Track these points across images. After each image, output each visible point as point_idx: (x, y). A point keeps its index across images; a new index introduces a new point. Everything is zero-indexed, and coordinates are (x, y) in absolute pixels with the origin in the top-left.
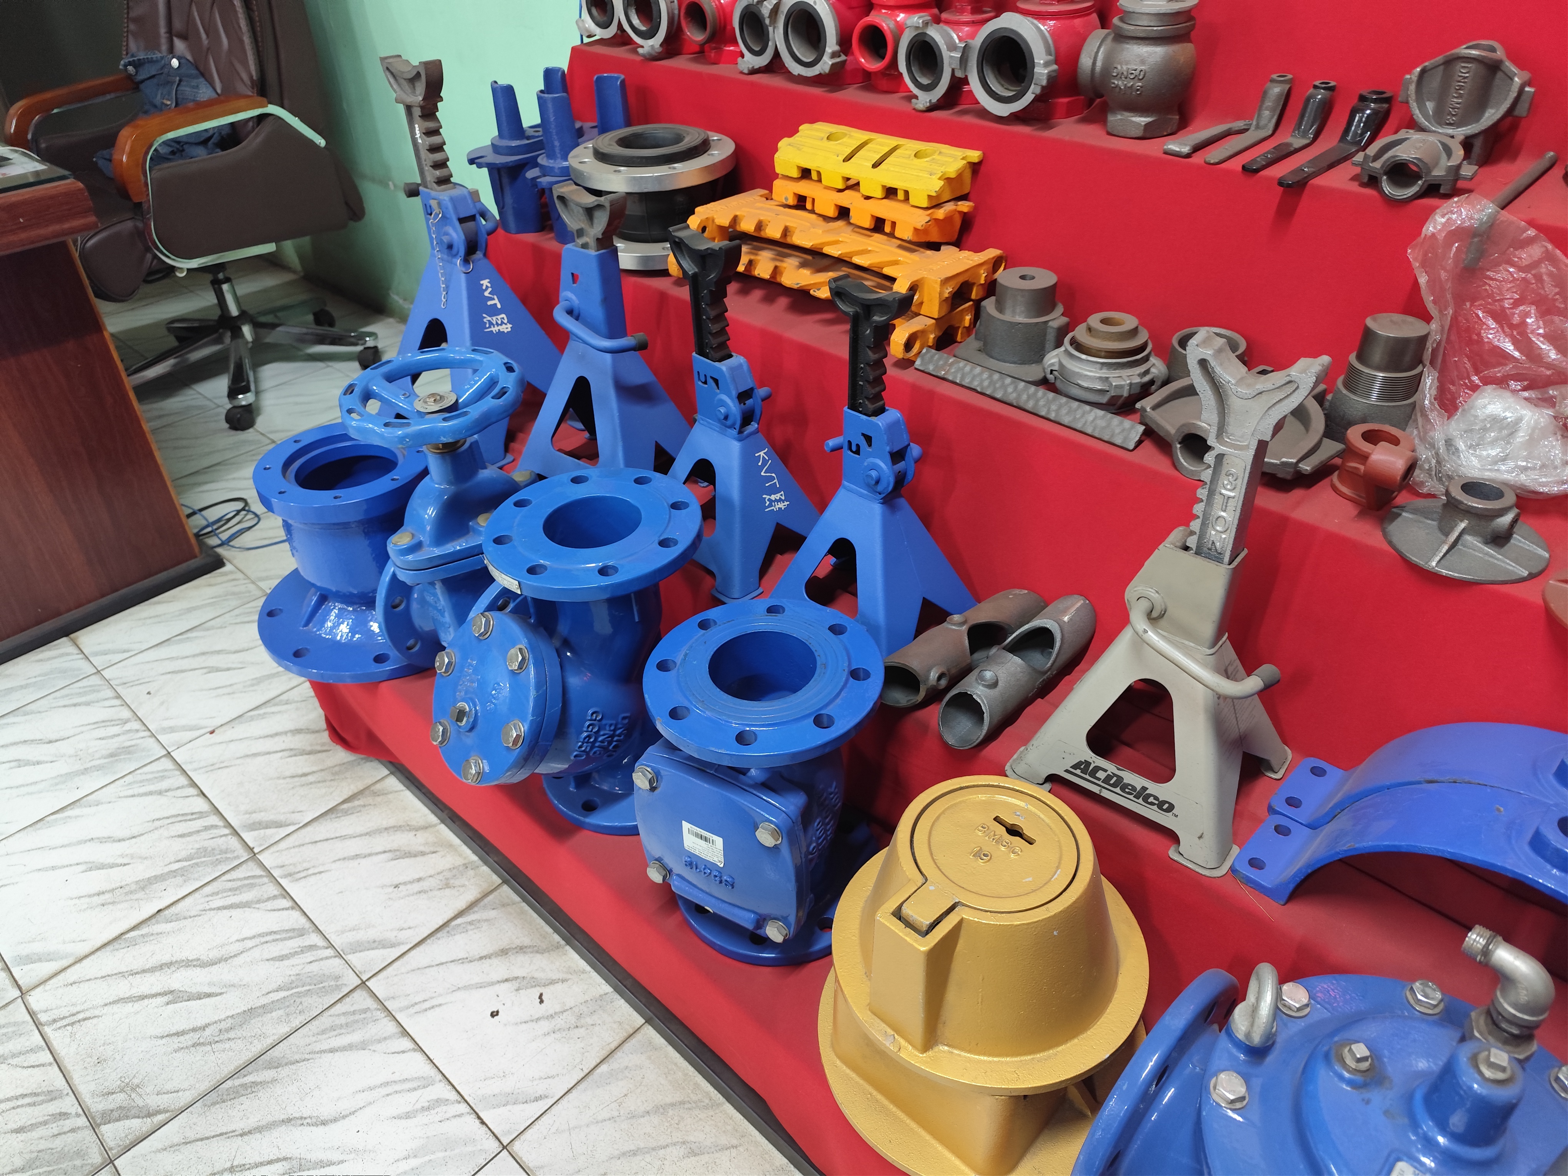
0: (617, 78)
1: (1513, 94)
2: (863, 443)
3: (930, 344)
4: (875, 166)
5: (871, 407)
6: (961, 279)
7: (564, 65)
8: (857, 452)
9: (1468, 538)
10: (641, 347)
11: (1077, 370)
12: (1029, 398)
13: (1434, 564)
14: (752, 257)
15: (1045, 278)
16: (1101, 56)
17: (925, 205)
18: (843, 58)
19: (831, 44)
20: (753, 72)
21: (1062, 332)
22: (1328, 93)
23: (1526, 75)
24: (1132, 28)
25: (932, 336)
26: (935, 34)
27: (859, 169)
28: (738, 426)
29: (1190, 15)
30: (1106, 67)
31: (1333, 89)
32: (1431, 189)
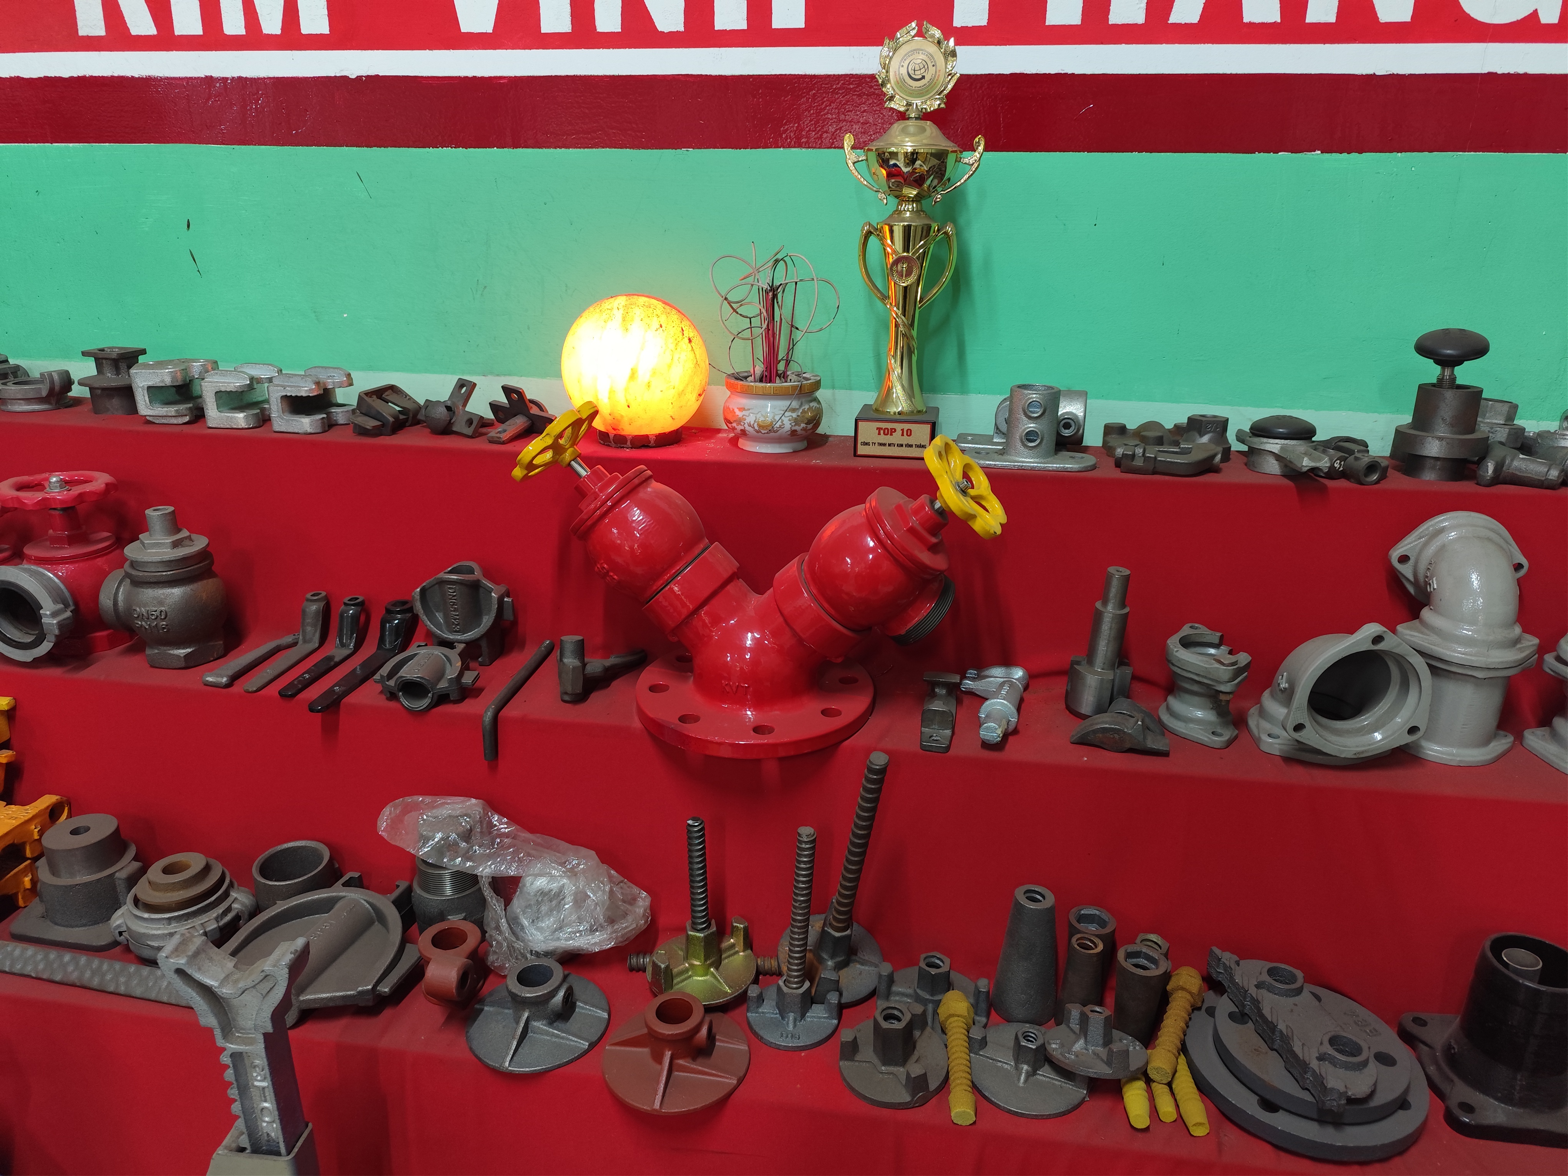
1: (495, 606)
9: (537, 1024)
11: (142, 931)
12: (94, 973)
13: (507, 1064)
15: (102, 827)
16: (121, 597)
21: (132, 881)
22: (359, 609)
23: (502, 589)
24: (141, 574)
29: (204, 555)
30: (129, 610)
31: (362, 604)
32: (443, 699)
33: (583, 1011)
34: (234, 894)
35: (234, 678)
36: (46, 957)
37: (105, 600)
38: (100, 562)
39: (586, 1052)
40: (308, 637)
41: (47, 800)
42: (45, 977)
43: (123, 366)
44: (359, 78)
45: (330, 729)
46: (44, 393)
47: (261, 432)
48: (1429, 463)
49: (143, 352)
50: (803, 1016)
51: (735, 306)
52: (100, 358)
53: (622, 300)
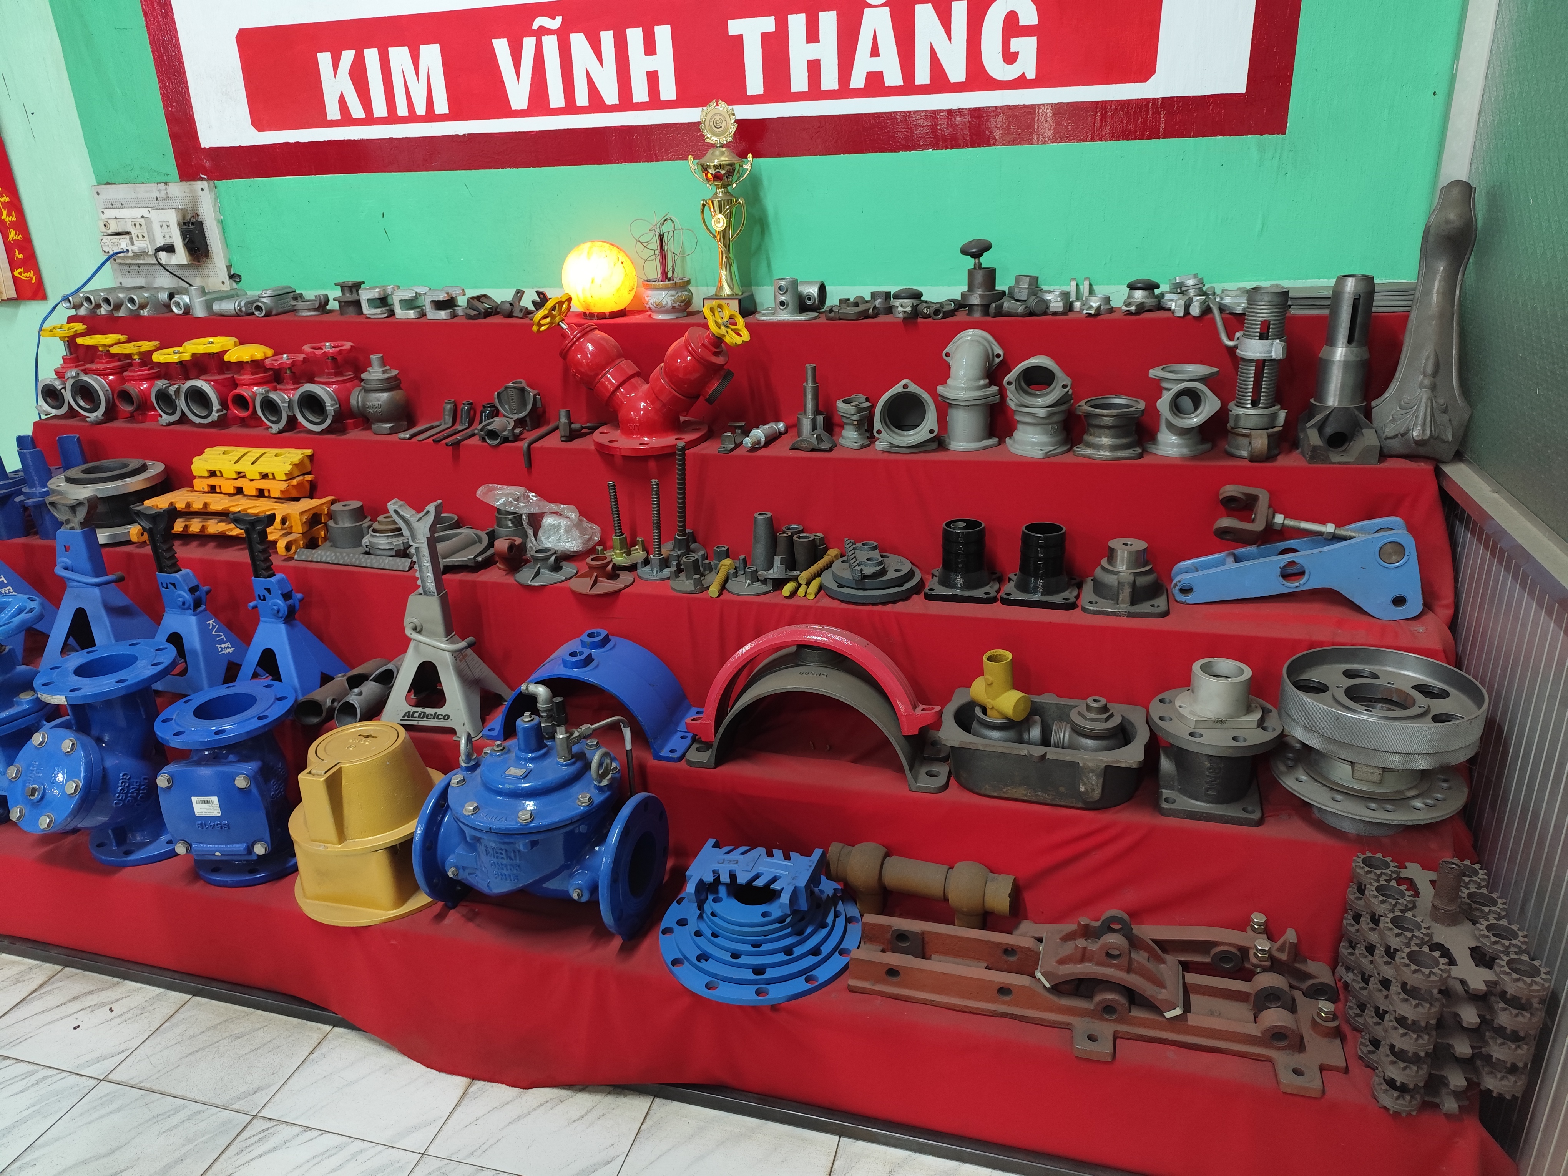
0: (75, 437)
1: (532, 400)
2: (266, 593)
3: (302, 546)
4: (253, 463)
5: (266, 574)
6: (312, 512)
8: (264, 600)
9: (542, 571)
10: (120, 580)
11: (378, 542)
12: (356, 559)
13: (528, 582)
14: (187, 523)
15: (357, 504)
16: (360, 399)
17: (285, 479)
18: (225, 412)
19: (216, 406)
20: (169, 424)
21: (368, 527)
22: (469, 406)
23: (536, 392)
24: (371, 387)
25: (301, 543)
26: (273, 396)
27: (244, 466)
28: (192, 607)
29: (396, 378)
30: (364, 404)
31: (471, 404)
32: (506, 440)
33: (566, 570)
35: (412, 436)
36: (336, 555)
37: (353, 402)
38: (348, 385)
39: (565, 580)
40: (446, 422)
41: (330, 496)
42: (336, 563)
43: (354, 290)
44: (464, 135)
45: (456, 457)
46: (317, 306)
47: (423, 320)
48: (975, 307)
49: (363, 283)
51: (645, 244)
52: (343, 287)
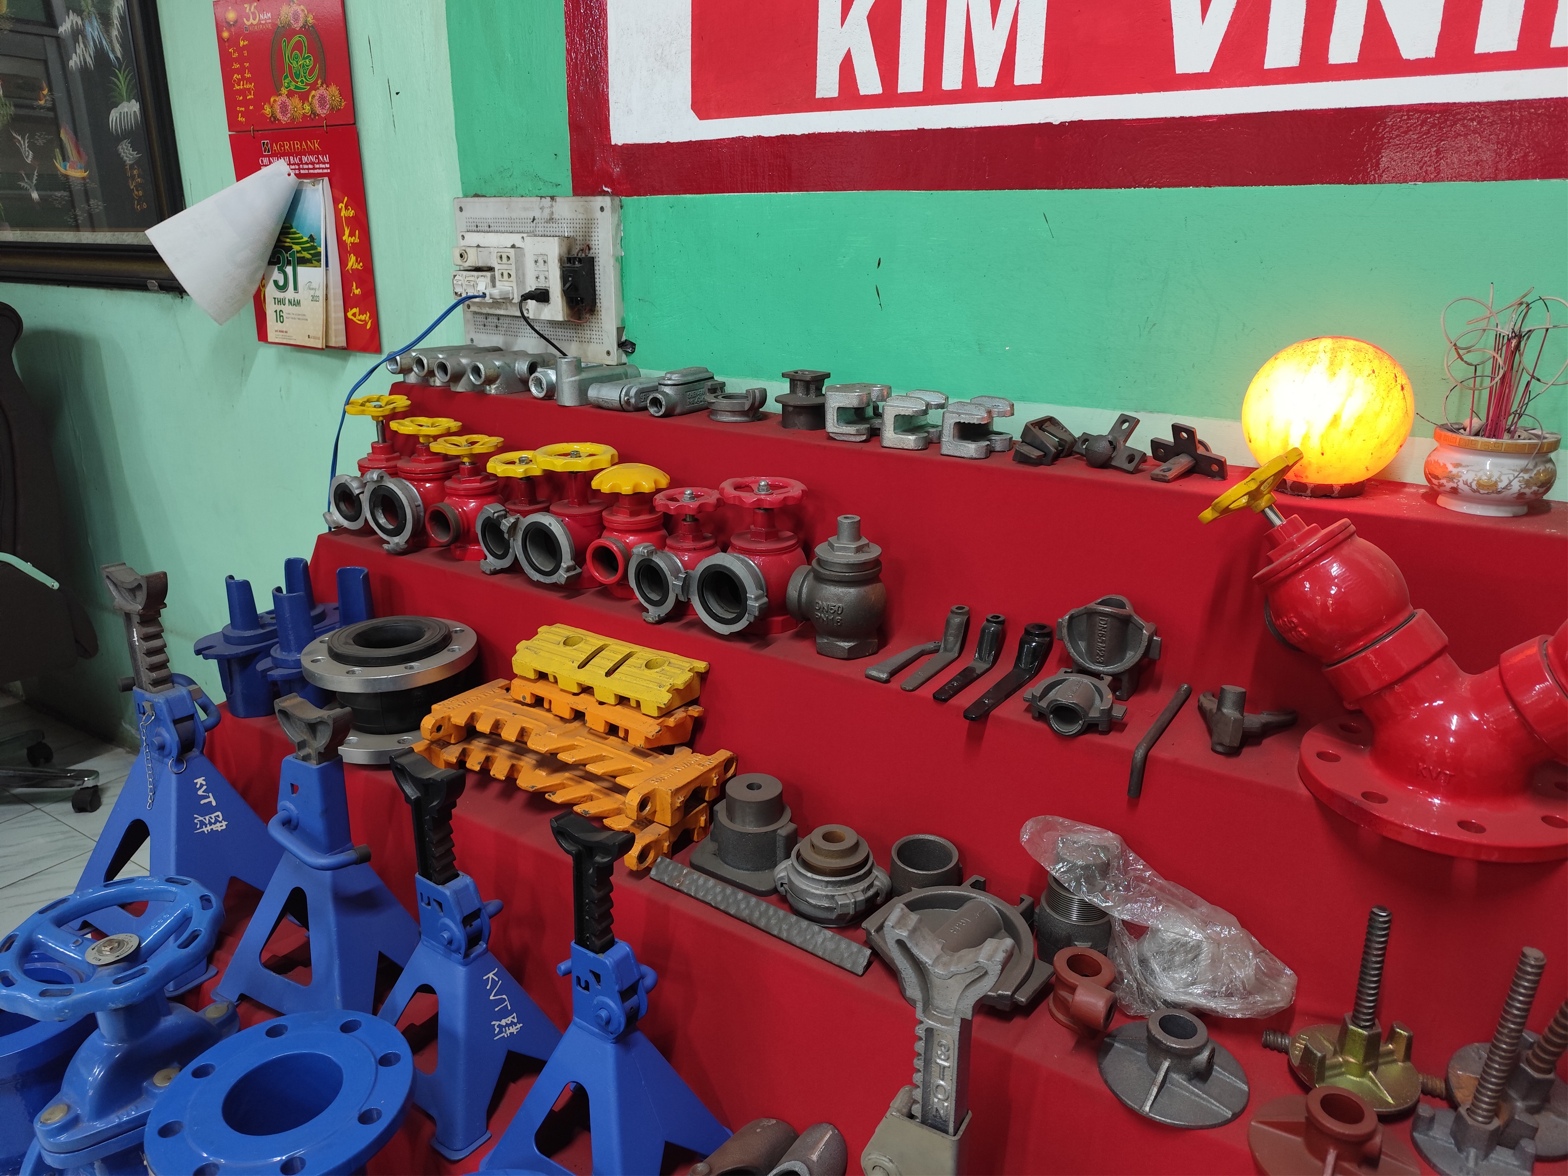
0: (361, 571)
1: (1145, 643)
2: (592, 980)
3: (665, 851)
4: (609, 674)
5: (598, 943)
6: (693, 787)
7: (308, 556)
8: (587, 988)
9: (1175, 1076)
10: (364, 859)
11: (804, 887)
12: (761, 915)
13: (1147, 1109)
14: (489, 754)
15: (771, 788)
16: (805, 590)
17: (656, 715)
18: (579, 570)
19: (567, 561)
20: (495, 572)
21: (791, 840)
22: (1000, 627)
23: (1152, 627)
24: (828, 572)
25: (667, 844)
26: (659, 560)
27: (593, 676)
28: (463, 951)
29: (876, 563)
30: (811, 602)
31: (1002, 623)
32: (1091, 727)
33: (1221, 1077)
34: (875, 872)
35: (892, 675)
36: (723, 891)
37: (792, 592)
38: (787, 559)
39: (1228, 1122)
40: (949, 646)
41: (723, 755)
42: (722, 908)
43: (813, 387)
44: (1062, 124)
45: (975, 737)
46: (747, 408)
47: (928, 454)
49: (828, 375)
50: (1486, 1156)
51: (1461, 352)
52: (794, 379)
53: (1327, 343)
